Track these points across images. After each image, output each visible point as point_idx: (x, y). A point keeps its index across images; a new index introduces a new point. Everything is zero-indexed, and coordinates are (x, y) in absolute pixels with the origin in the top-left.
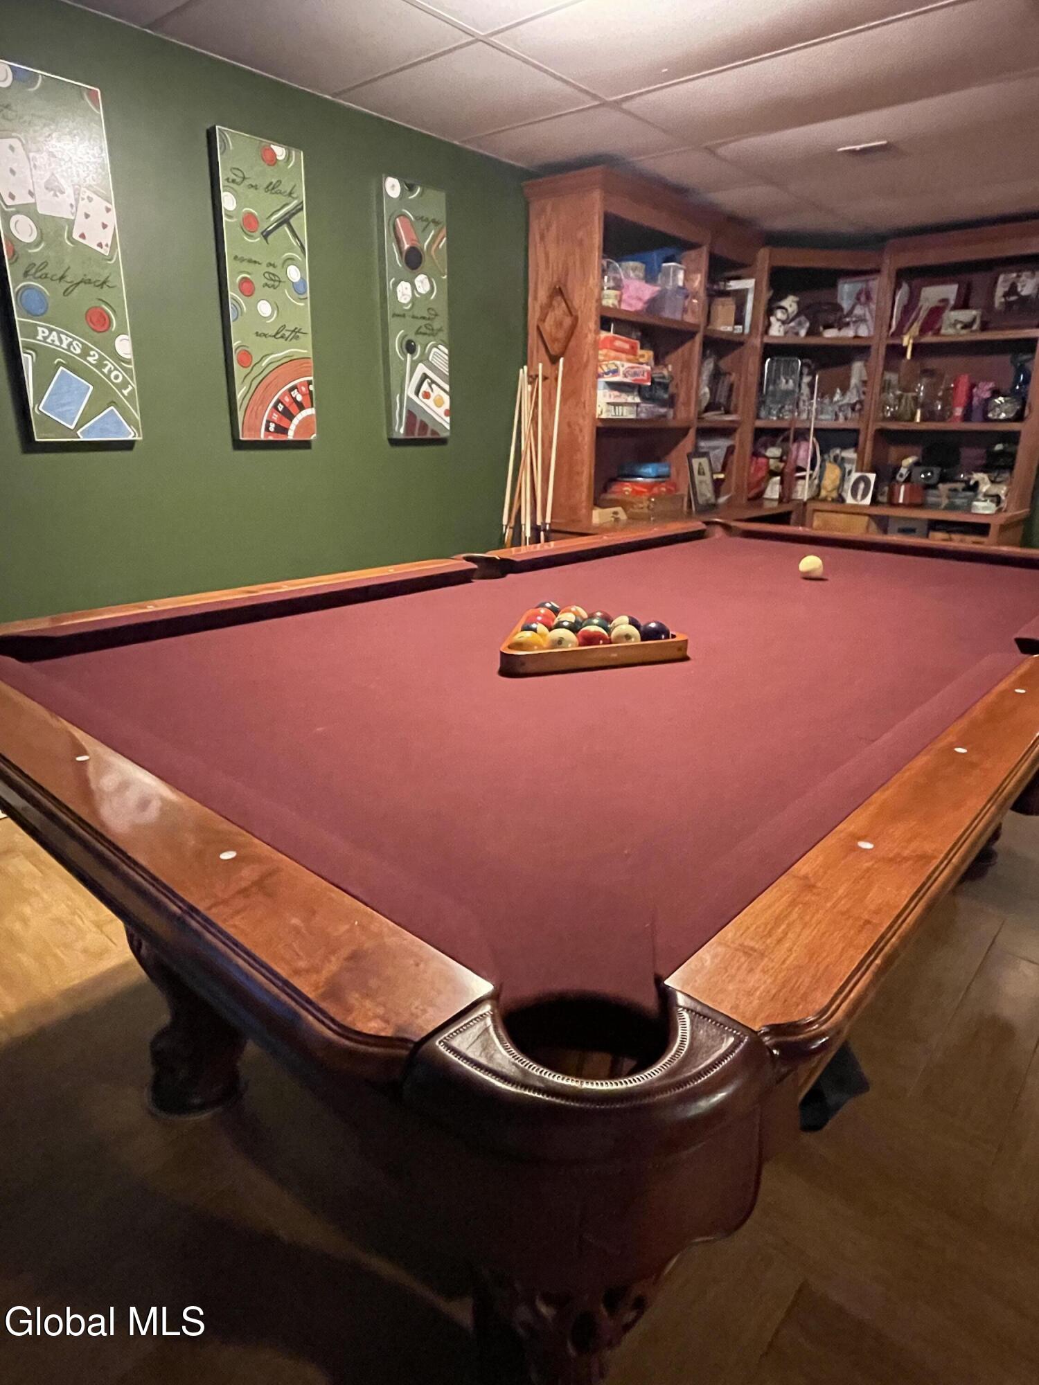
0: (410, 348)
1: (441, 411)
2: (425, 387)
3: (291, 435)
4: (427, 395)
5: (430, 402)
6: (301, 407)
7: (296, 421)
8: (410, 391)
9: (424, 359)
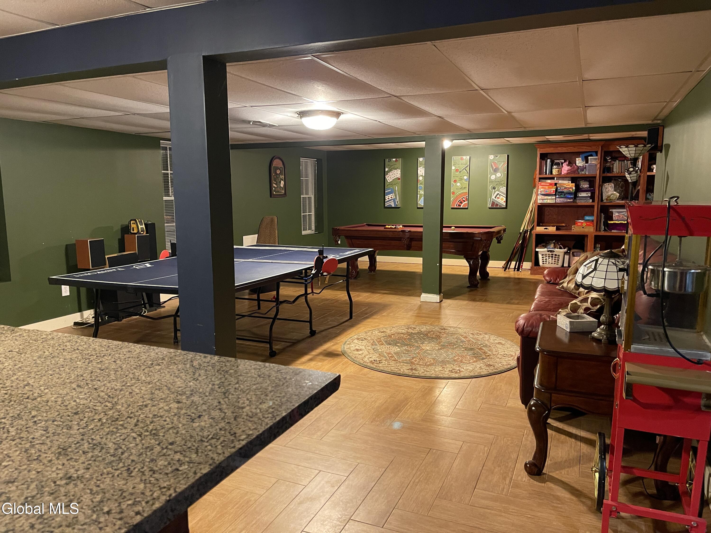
0: (494, 188)
1: (503, 201)
2: (498, 196)
3: (461, 207)
4: (498, 198)
5: (499, 199)
6: (464, 201)
7: (463, 204)
8: (493, 197)
9: (498, 190)
